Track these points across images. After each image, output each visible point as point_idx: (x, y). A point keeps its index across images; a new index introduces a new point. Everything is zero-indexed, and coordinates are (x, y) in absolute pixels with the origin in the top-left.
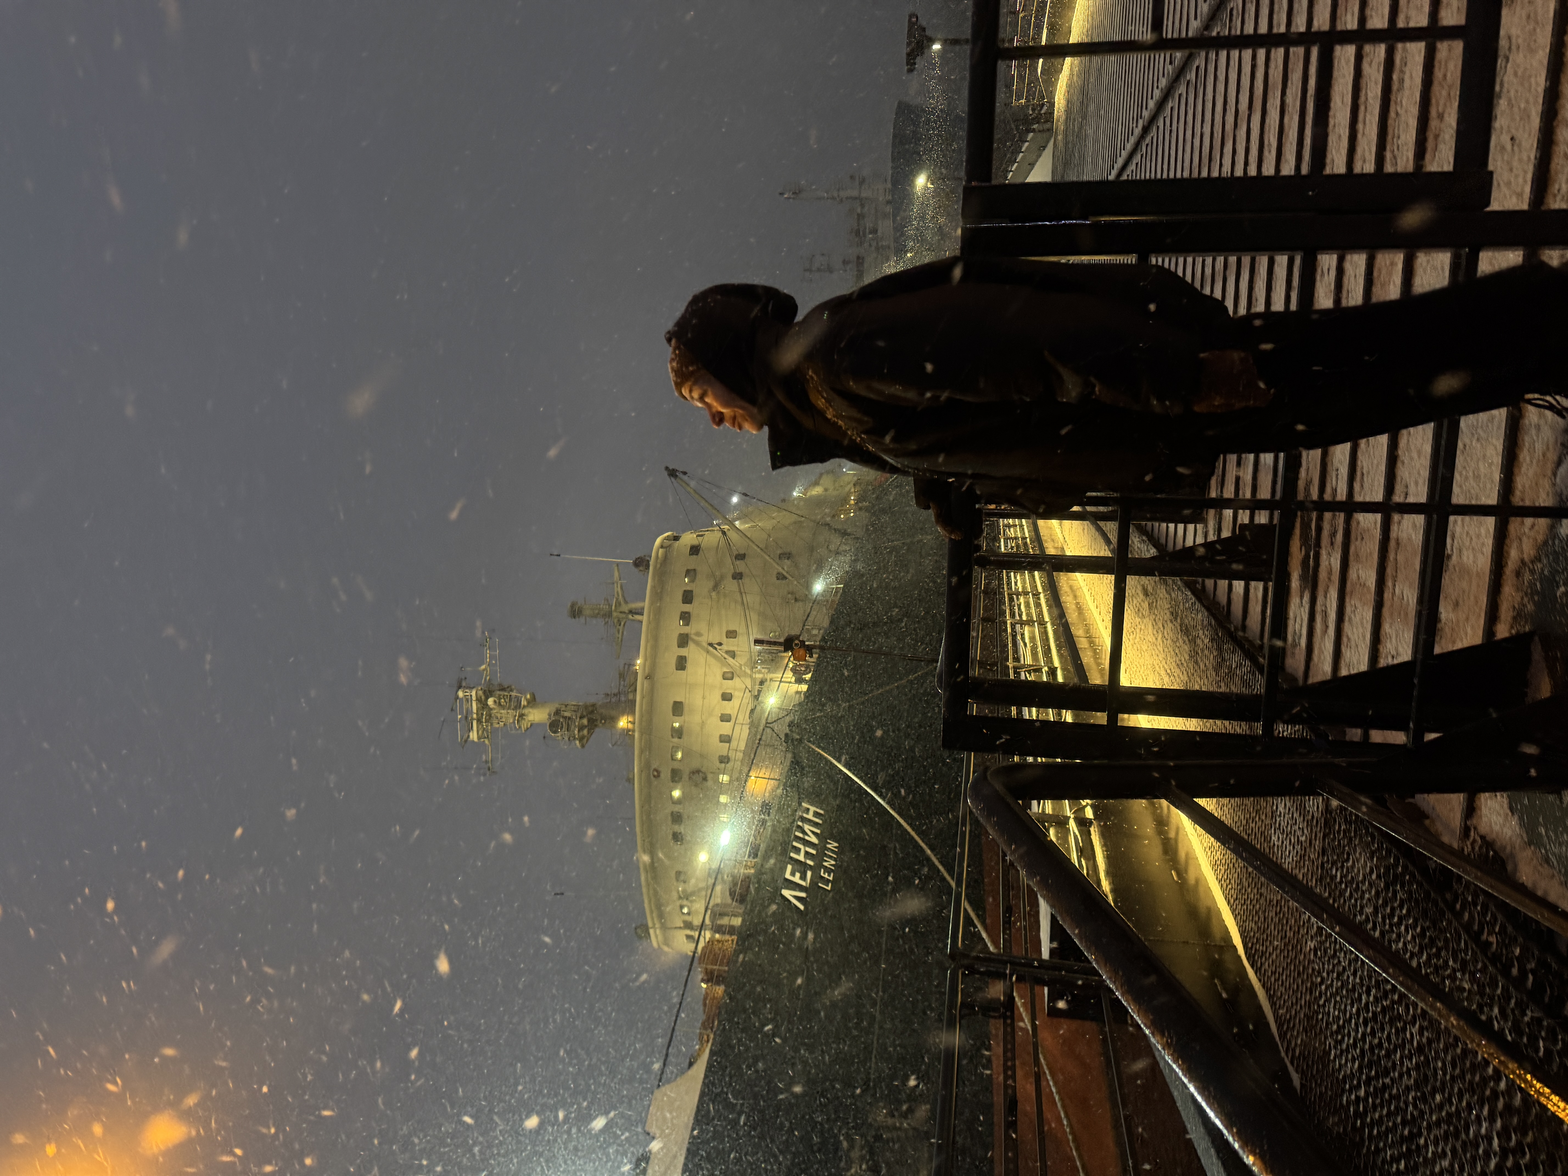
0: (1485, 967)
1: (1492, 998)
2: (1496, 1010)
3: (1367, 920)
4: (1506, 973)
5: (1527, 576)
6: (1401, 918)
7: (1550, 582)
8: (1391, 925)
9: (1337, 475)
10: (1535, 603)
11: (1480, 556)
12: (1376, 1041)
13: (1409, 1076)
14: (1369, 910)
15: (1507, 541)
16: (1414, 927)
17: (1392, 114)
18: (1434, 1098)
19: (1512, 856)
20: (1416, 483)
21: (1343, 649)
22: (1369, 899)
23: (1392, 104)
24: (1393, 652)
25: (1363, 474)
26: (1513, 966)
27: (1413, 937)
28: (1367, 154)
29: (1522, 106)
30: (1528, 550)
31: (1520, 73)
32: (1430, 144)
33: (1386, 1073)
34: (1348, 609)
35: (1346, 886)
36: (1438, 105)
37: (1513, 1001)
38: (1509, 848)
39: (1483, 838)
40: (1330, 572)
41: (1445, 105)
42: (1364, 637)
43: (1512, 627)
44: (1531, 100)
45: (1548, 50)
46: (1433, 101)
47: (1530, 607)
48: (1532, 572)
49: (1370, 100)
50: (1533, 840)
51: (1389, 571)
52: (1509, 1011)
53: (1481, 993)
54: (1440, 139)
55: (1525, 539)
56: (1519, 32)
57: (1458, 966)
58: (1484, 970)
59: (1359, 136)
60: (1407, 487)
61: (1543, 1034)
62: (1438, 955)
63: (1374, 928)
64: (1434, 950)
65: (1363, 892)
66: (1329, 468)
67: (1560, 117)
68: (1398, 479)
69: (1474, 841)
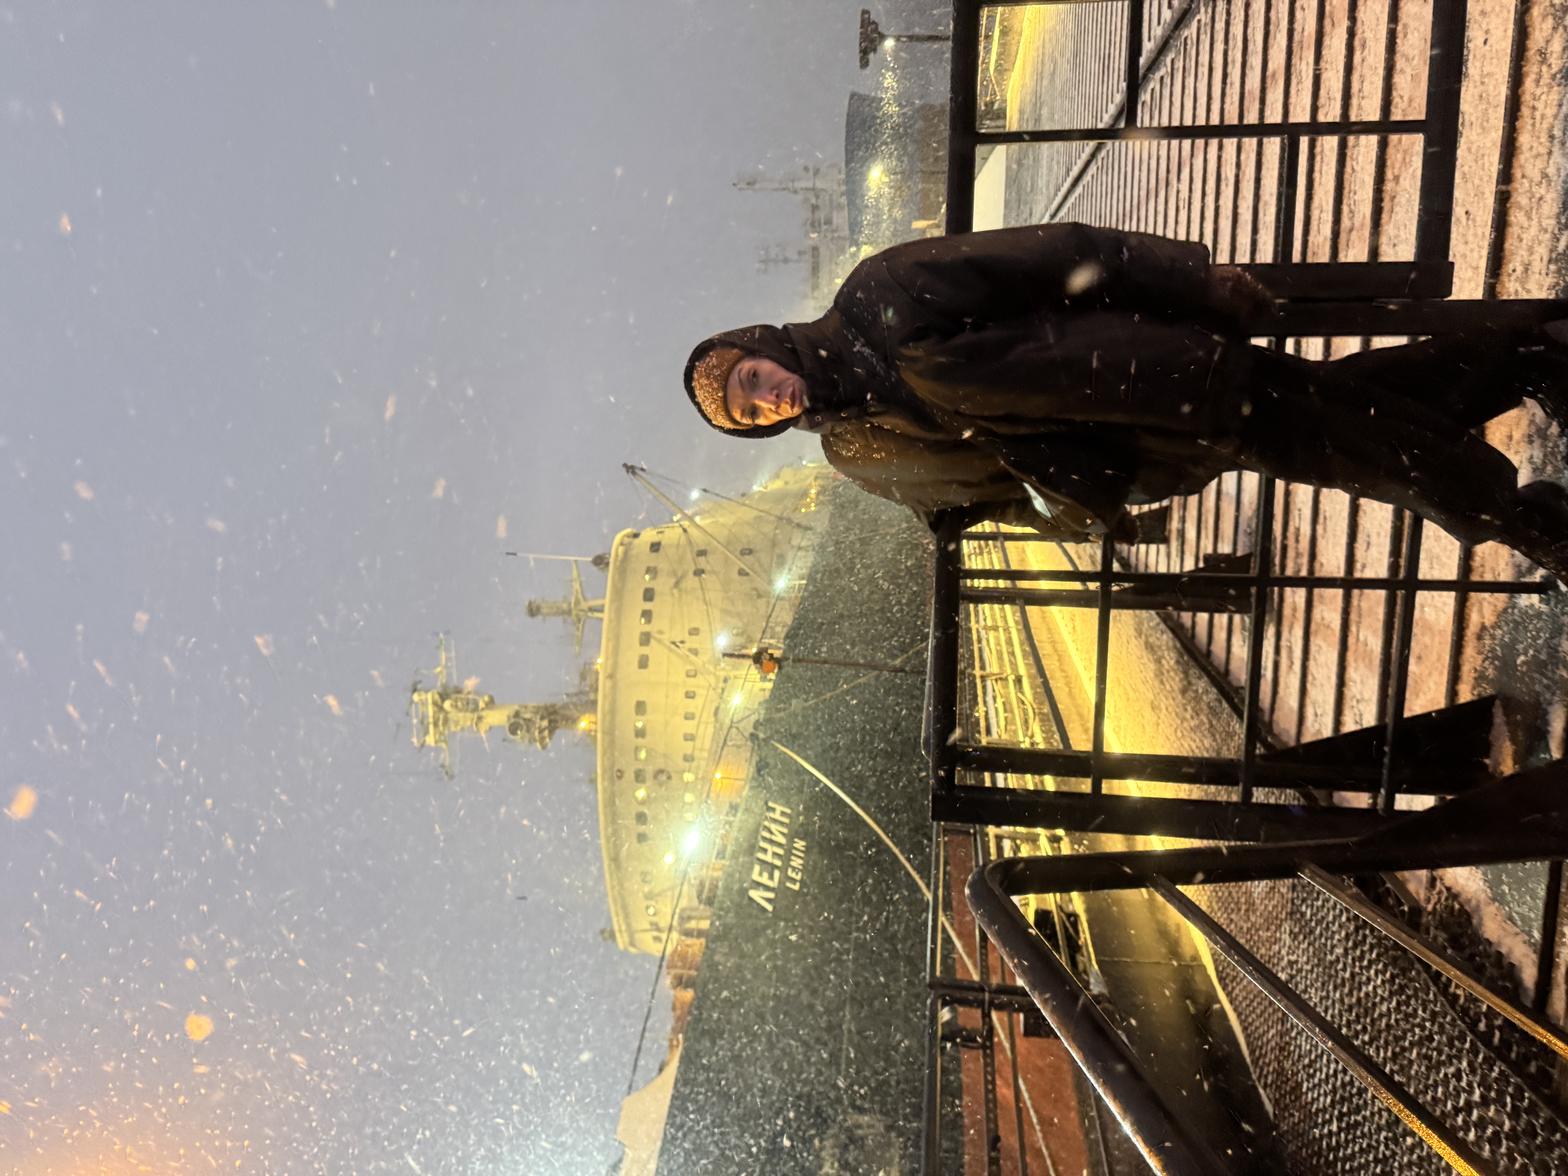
0: (1453, 1020)
1: (1460, 1051)
2: (1465, 1064)
3: (1338, 960)
4: (1473, 1027)
5: (1488, 641)
6: (1370, 962)
7: (1510, 649)
8: (1361, 968)
9: (1300, 515)
10: (1496, 668)
11: (1442, 615)
12: (1347, 1078)
13: (1381, 1117)
14: (1339, 951)
15: (1468, 604)
16: (1384, 973)
17: (1348, 169)
18: (1405, 1140)
19: (1478, 908)
20: (1379, 534)
21: (1309, 686)
22: (1339, 941)
23: (1348, 159)
24: (1359, 697)
25: (1325, 518)
26: (1480, 1021)
27: (1383, 982)
28: (1324, 204)
29: (1477, 182)
30: (1489, 619)
31: (1473, 150)
32: (1386, 205)
33: (1358, 1110)
34: (1313, 648)
35: (1317, 925)
36: (1393, 168)
37: (1481, 1056)
38: (1474, 903)
39: (1448, 889)
40: (1295, 610)
41: (1400, 168)
42: (1329, 678)
43: (1474, 688)
44: (1486, 179)
45: (1500, 132)
46: (1389, 163)
47: (1491, 672)
48: (1493, 637)
49: (1326, 152)
50: (1498, 898)
51: (1353, 616)
52: (1477, 1065)
53: (1451, 1045)
54: (1396, 200)
55: (1485, 604)
56: (1471, 110)
57: (1427, 1016)
58: (1453, 1023)
59: (1316, 184)
60: (1369, 536)
61: (1510, 1090)
62: (1408, 1005)
63: (1344, 969)
64: (1404, 997)
65: (1333, 933)
66: (1292, 507)
67: (1512, 200)
68: (1361, 528)
69: (1440, 893)
